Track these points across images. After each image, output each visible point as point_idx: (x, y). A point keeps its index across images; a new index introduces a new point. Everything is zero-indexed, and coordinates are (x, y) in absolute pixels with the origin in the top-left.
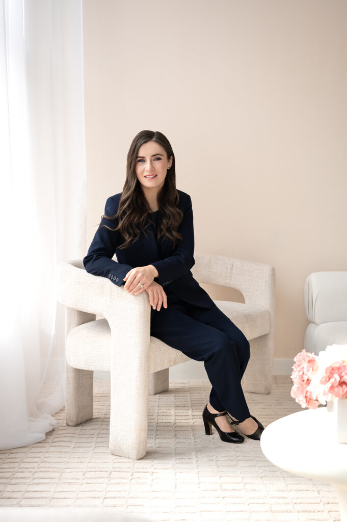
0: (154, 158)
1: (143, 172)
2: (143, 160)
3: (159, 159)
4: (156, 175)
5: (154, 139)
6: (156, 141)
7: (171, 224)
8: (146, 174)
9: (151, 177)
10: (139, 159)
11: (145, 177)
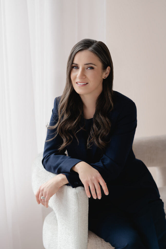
0: (86, 66)
1: (75, 78)
3: (92, 68)
4: (87, 83)
7: (100, 133)
9: (82, 84)
10: (73, 65)
11: (77, 83)
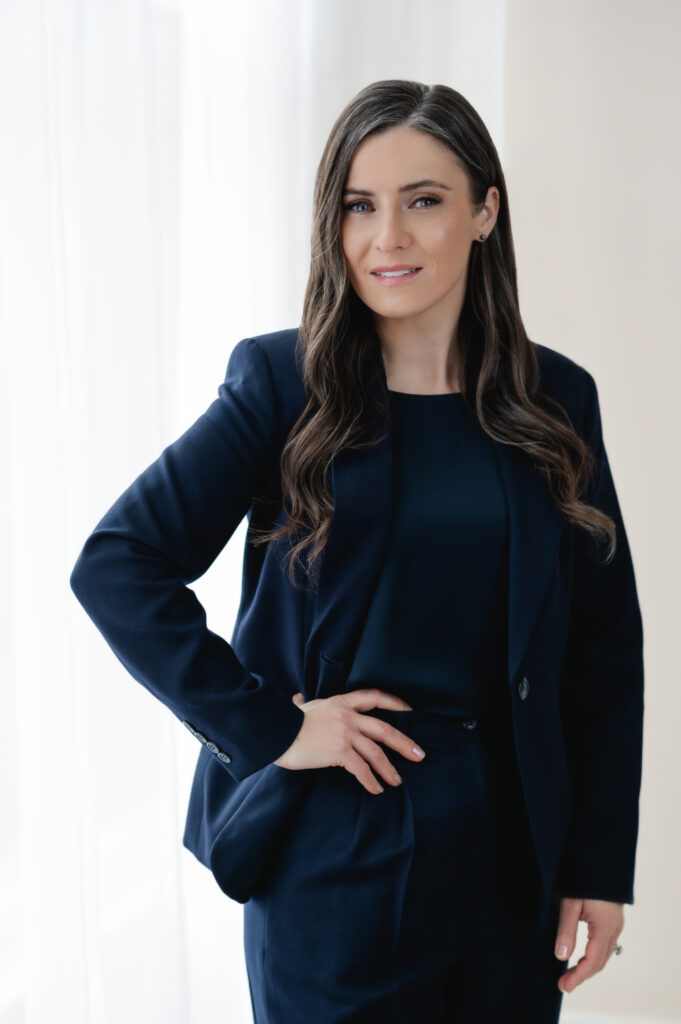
1: (367, 252)
2: (367, 204)
4: (418, 269)
5: (416, 117)
6: (424, 129)
8: (376, 260)
9: (401, 273)
10: (351, 198)
